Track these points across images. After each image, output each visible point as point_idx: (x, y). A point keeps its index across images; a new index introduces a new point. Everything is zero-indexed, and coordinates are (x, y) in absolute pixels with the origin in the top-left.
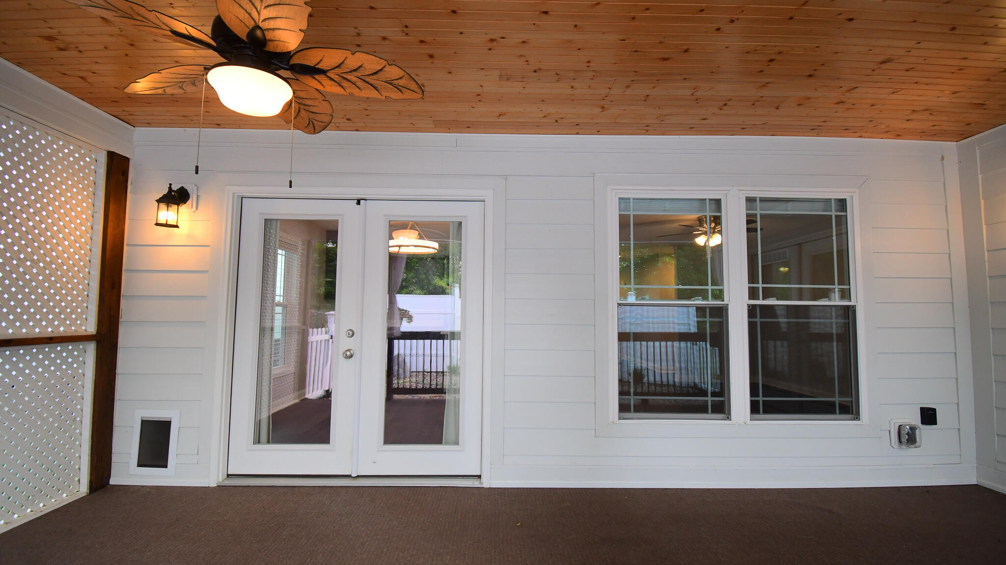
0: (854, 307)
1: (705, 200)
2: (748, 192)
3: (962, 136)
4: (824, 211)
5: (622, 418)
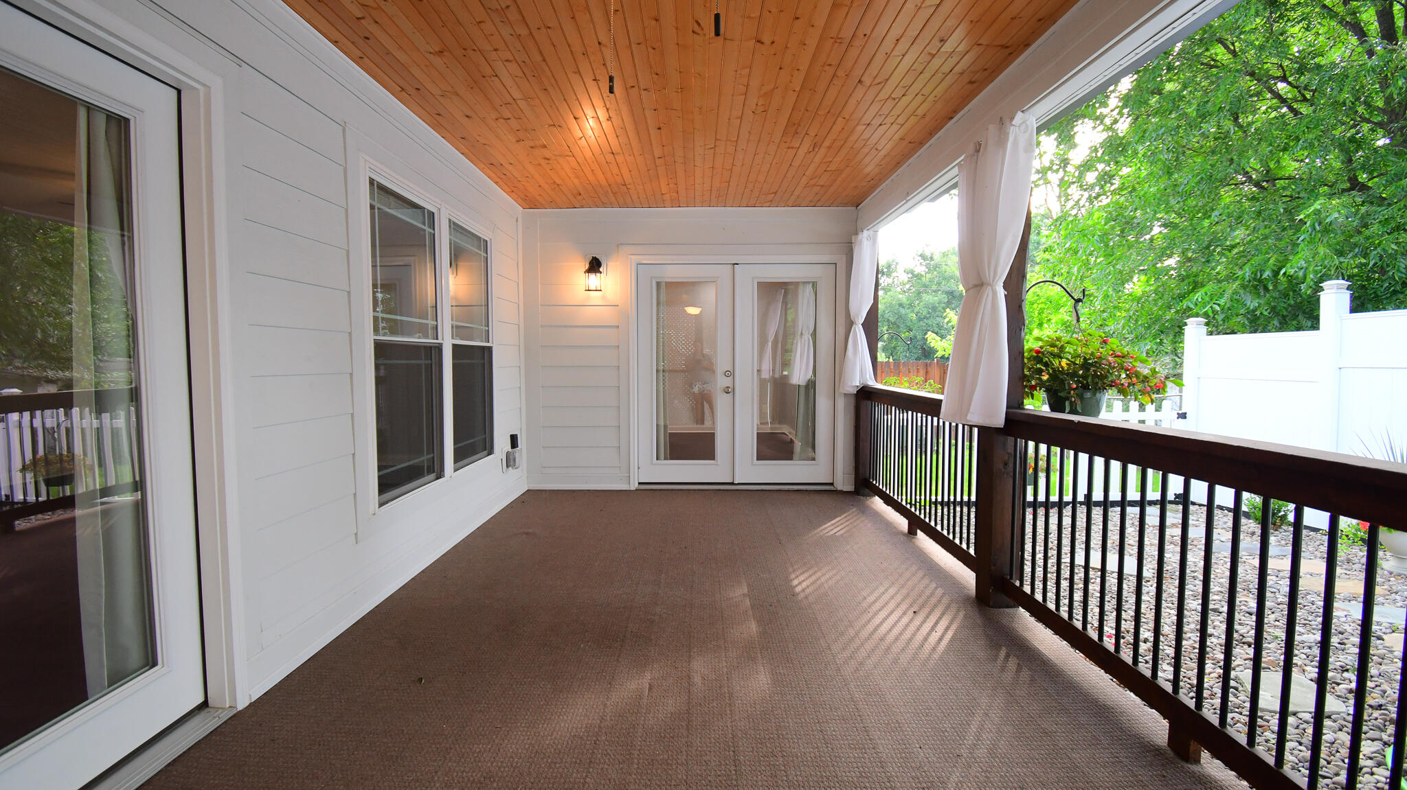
0: (490, 349)
2: (452, 214)
5: (381, 505)
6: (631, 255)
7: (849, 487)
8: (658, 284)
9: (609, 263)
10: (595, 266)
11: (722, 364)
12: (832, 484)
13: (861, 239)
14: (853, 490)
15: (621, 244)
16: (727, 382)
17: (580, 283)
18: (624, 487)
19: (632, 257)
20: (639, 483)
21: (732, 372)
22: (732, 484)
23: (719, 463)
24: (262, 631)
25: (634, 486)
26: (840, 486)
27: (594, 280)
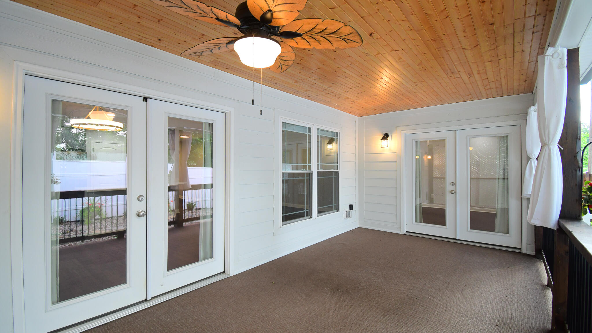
0: (338, 172)
1: (307, 127)
2: (318, 126)
3: (361, 115)
4: (332, 136)
5: (283, 225)
6: (402, 131)
7: (532, 252)
8: (416, 142)
9: (392, 135)
10: (386, 136)
11: (449, 179)
12: (520, 249)
13: (530, 112)
14: (534, 254)
15: (398, 126)
16: (452, 188)
17: (379, 144)
18: (398, 232)
19: (403, 131)
20: (406, 232)
21: (455, 183)
22: (455, 239)
23: (447, 228)
24: (239, 256)
25: (404, 232)
26: (524, 251)
27: (385, 142)
